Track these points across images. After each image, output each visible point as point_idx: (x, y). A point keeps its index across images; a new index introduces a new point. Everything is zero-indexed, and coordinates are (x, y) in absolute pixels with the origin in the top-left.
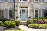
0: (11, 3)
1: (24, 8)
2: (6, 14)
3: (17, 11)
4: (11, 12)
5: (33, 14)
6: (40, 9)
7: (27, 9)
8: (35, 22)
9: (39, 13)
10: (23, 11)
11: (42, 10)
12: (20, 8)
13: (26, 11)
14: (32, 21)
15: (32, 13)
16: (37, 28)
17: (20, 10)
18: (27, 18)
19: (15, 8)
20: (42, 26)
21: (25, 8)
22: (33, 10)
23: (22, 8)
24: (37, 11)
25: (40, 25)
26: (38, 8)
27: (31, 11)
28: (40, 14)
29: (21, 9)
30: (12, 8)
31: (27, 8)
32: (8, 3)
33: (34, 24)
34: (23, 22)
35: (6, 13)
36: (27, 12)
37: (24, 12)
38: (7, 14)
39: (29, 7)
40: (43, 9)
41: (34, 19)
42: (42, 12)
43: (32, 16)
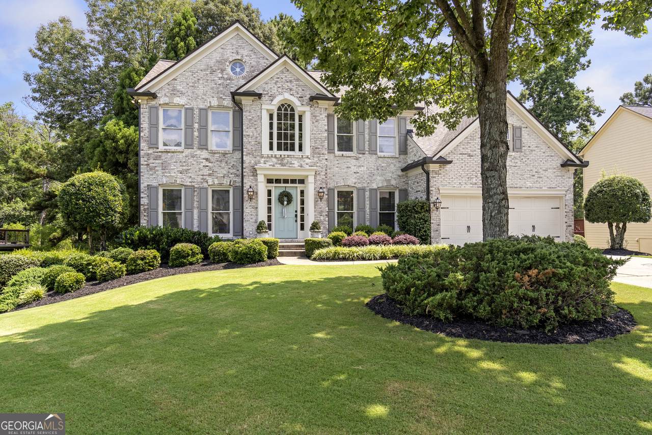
0: (224, 154)
1: (286, 181)
2: (196, 212)
3: (253, 196)
4: (221, 197)
5: (331, 210)
6: (359, 190)
7: (300, 187)
8: (337, 241)
9: (358, 208)
10: (285, 198)
11: (367, 194)
12: (270, 181)
13: (297, 198)
14: (327, 240)
15: (323, 205)
16: (344, 259)
17: (269, 193)
18: (302, 228)
19: (248, 182)
20: (361, 253)
21: (293, 181)
22: (329, 190)
23: (278, 181)
24: (346, 198)
25: (354, 249)
26: (351, 181)
27: (319, 196)
28: (362, 209)
29: (272, 186)
30: (226, 181)
31: (302, 181)
32: (204, 154)
33: (332, 249)
34: (289, 247)
35: (196, 204)
36: (302, 202)
37: (289, 202)
38: (203, 211)
39: (311, 179)
40: (375, 186)
41: (334, 234)
42: (367, 202)
43: (324, 219)
